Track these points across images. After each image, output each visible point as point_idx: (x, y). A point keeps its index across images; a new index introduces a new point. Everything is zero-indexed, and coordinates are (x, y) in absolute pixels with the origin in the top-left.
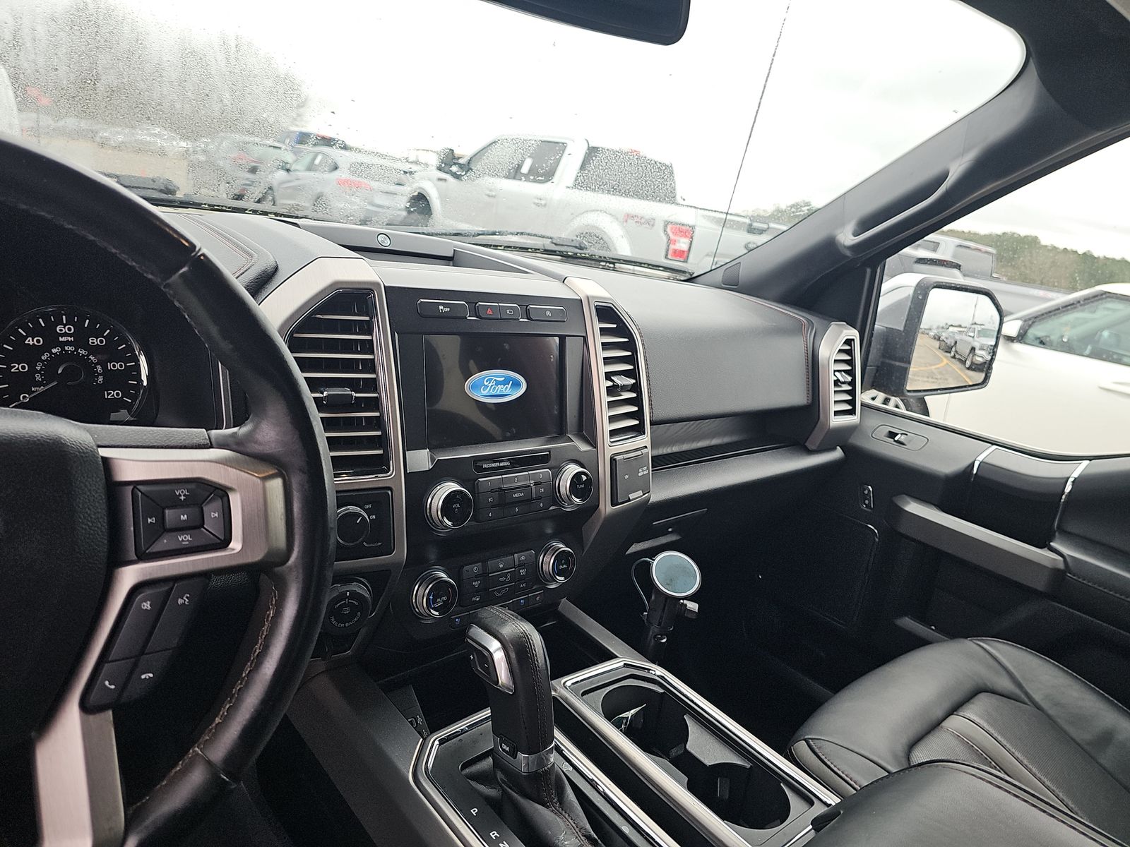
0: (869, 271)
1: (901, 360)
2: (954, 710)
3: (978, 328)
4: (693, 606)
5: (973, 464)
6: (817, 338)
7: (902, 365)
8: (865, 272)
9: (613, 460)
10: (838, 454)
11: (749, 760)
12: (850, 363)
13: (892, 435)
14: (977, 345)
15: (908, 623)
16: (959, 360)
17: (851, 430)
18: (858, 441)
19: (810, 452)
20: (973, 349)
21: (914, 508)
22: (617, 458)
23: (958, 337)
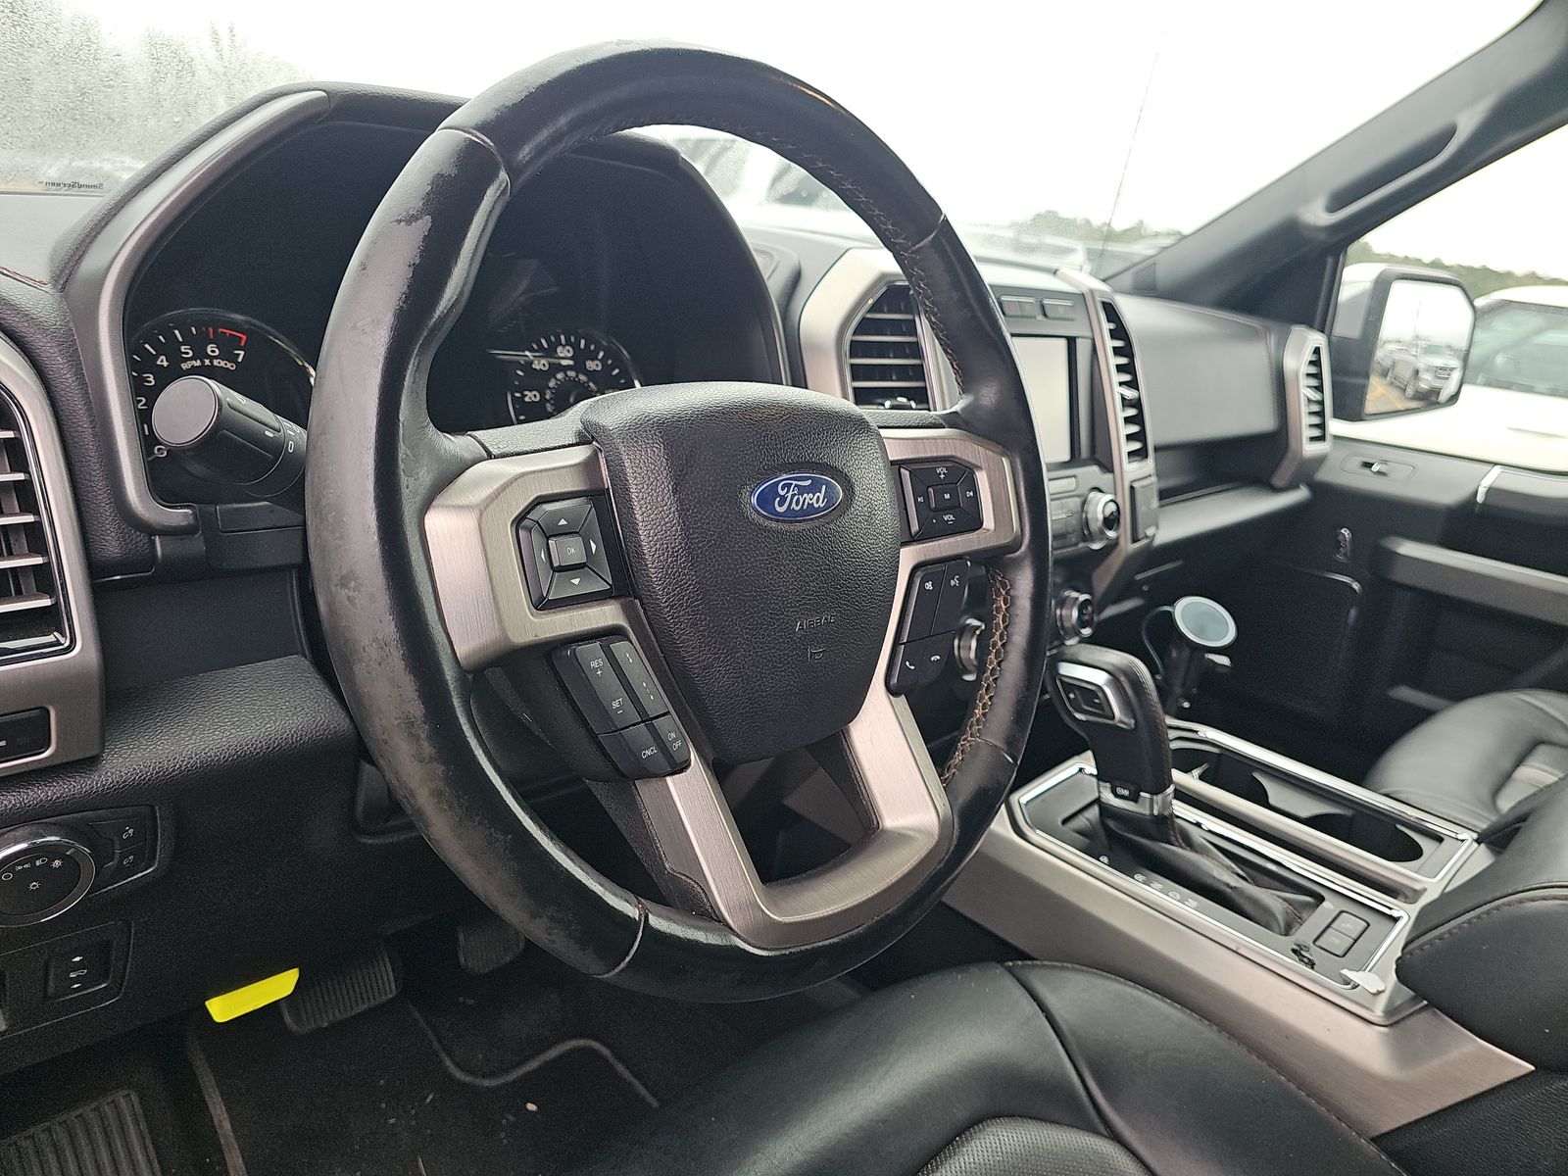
0: (1330, 260)
1: (1357, 374)
2: (1520, 761)
3: (1423, 344)
4: (1224, 660)
5: (1476, 494)
6: (1282, 344)
7: (1360, 381)
8: (1326, 262)
9: (1132, 488)
10: (1301, 494)
11: (1350, 808)
12: (1318, 376)
13: (1368, 465)
14: (1421, 365)
15: (1405, 693)
16: (1398, 387)
17: (1320, 461)
18: (1324, 475)
19: (1277, 490)
20: (1417, 372)
21: (1409, 549)
22: (1136, 485)
23: (1397, 356)
